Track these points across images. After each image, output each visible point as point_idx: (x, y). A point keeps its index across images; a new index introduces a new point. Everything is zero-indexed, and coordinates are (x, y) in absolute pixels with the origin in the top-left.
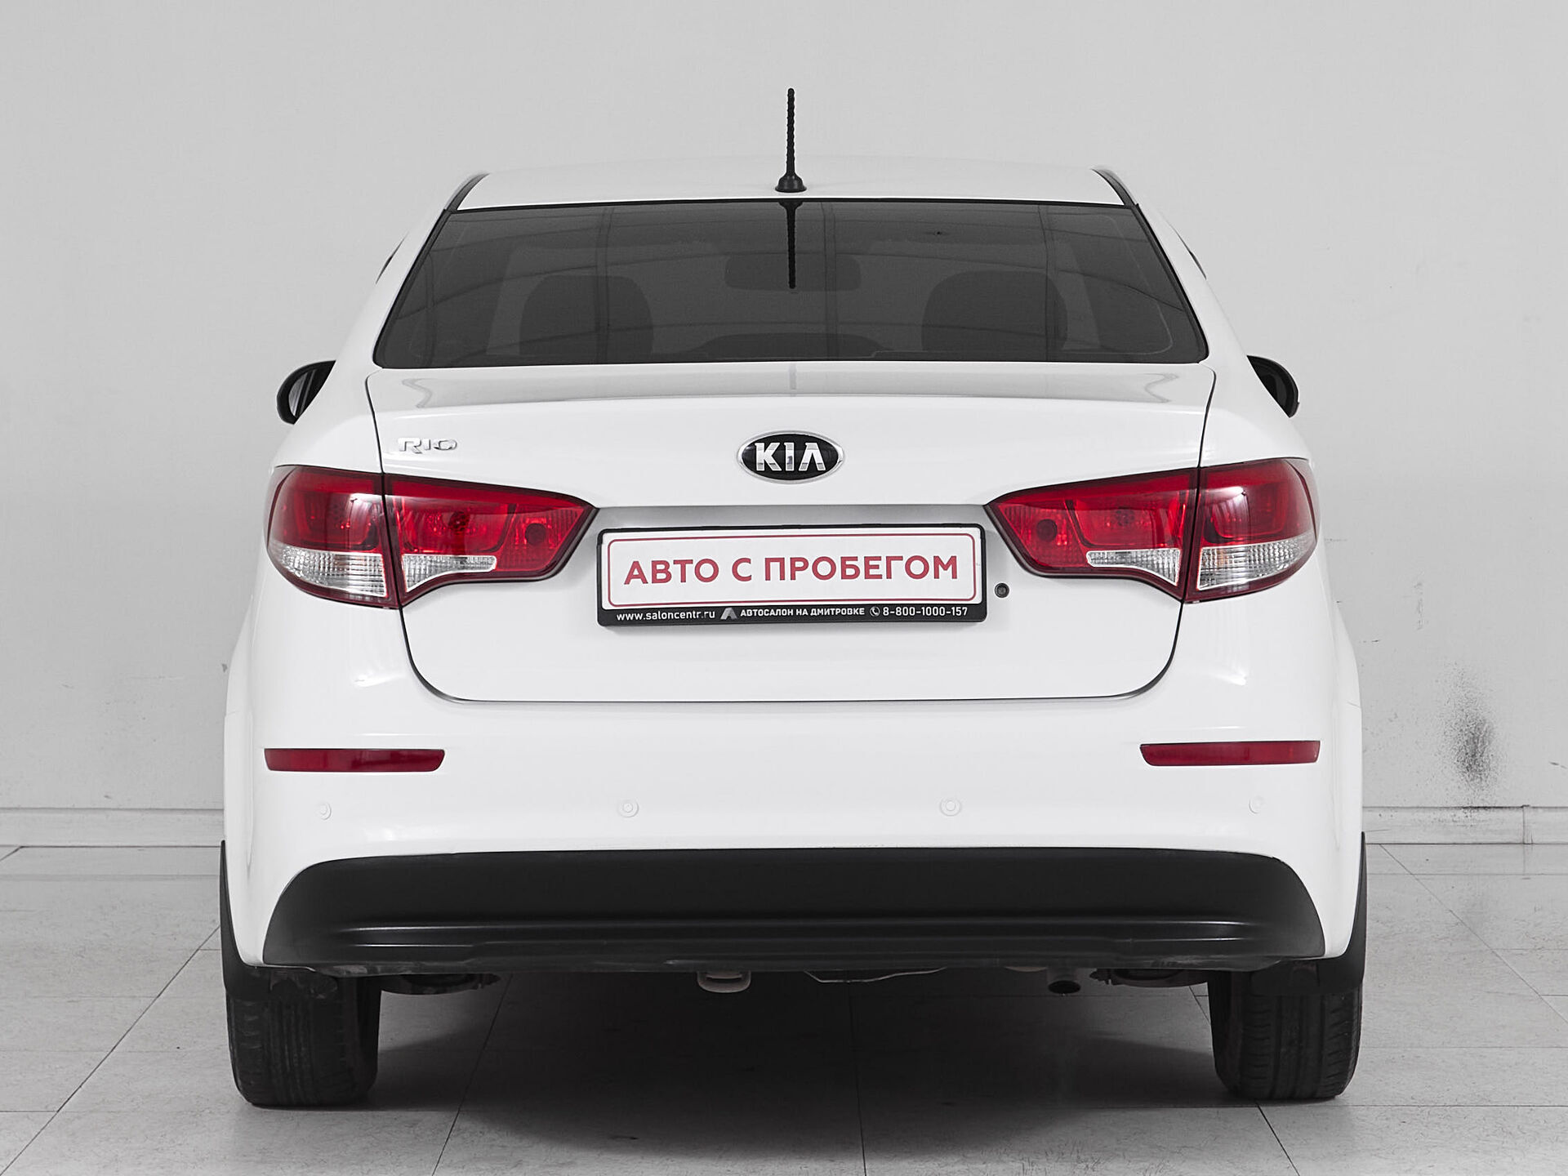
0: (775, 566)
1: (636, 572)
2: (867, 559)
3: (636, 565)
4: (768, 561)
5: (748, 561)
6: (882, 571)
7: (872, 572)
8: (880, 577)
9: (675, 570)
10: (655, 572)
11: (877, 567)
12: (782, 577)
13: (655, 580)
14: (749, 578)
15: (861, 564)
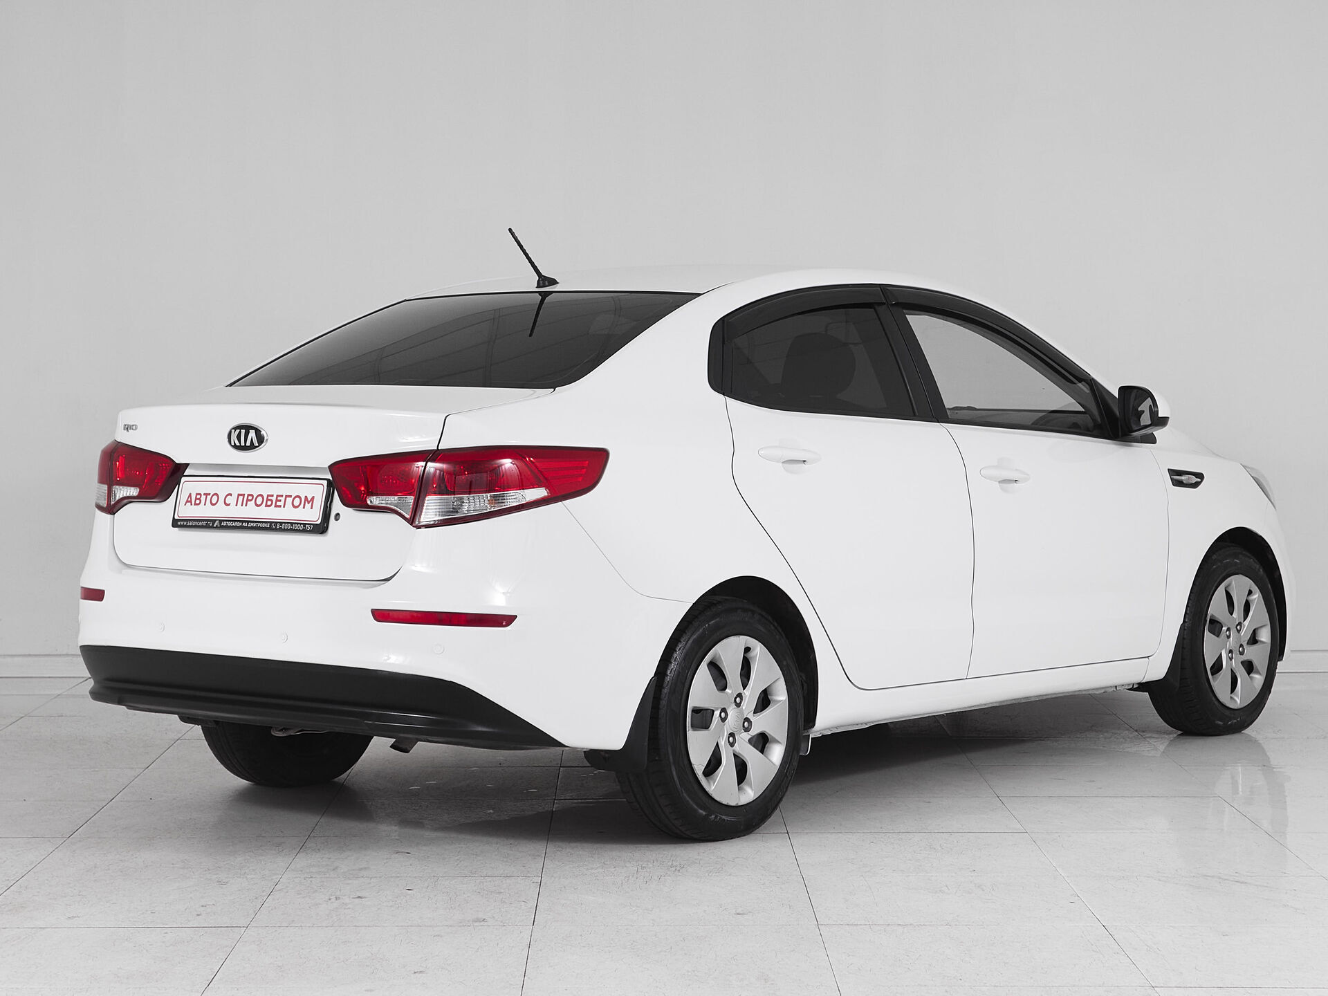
0: (241, 498)
1: (189, 499)
2: (278, 496)
3: (190, 495)
4: (239, 495)
5: (231, 495)
6: (282, 503)
7: (278, 504)
8: (280, 506)
9: (203, 498)
10: (196, 499)
11: (280, 501)
12: (242, 505)
13: (195, 504)
14: (229, 505)
15: (274, 499)
